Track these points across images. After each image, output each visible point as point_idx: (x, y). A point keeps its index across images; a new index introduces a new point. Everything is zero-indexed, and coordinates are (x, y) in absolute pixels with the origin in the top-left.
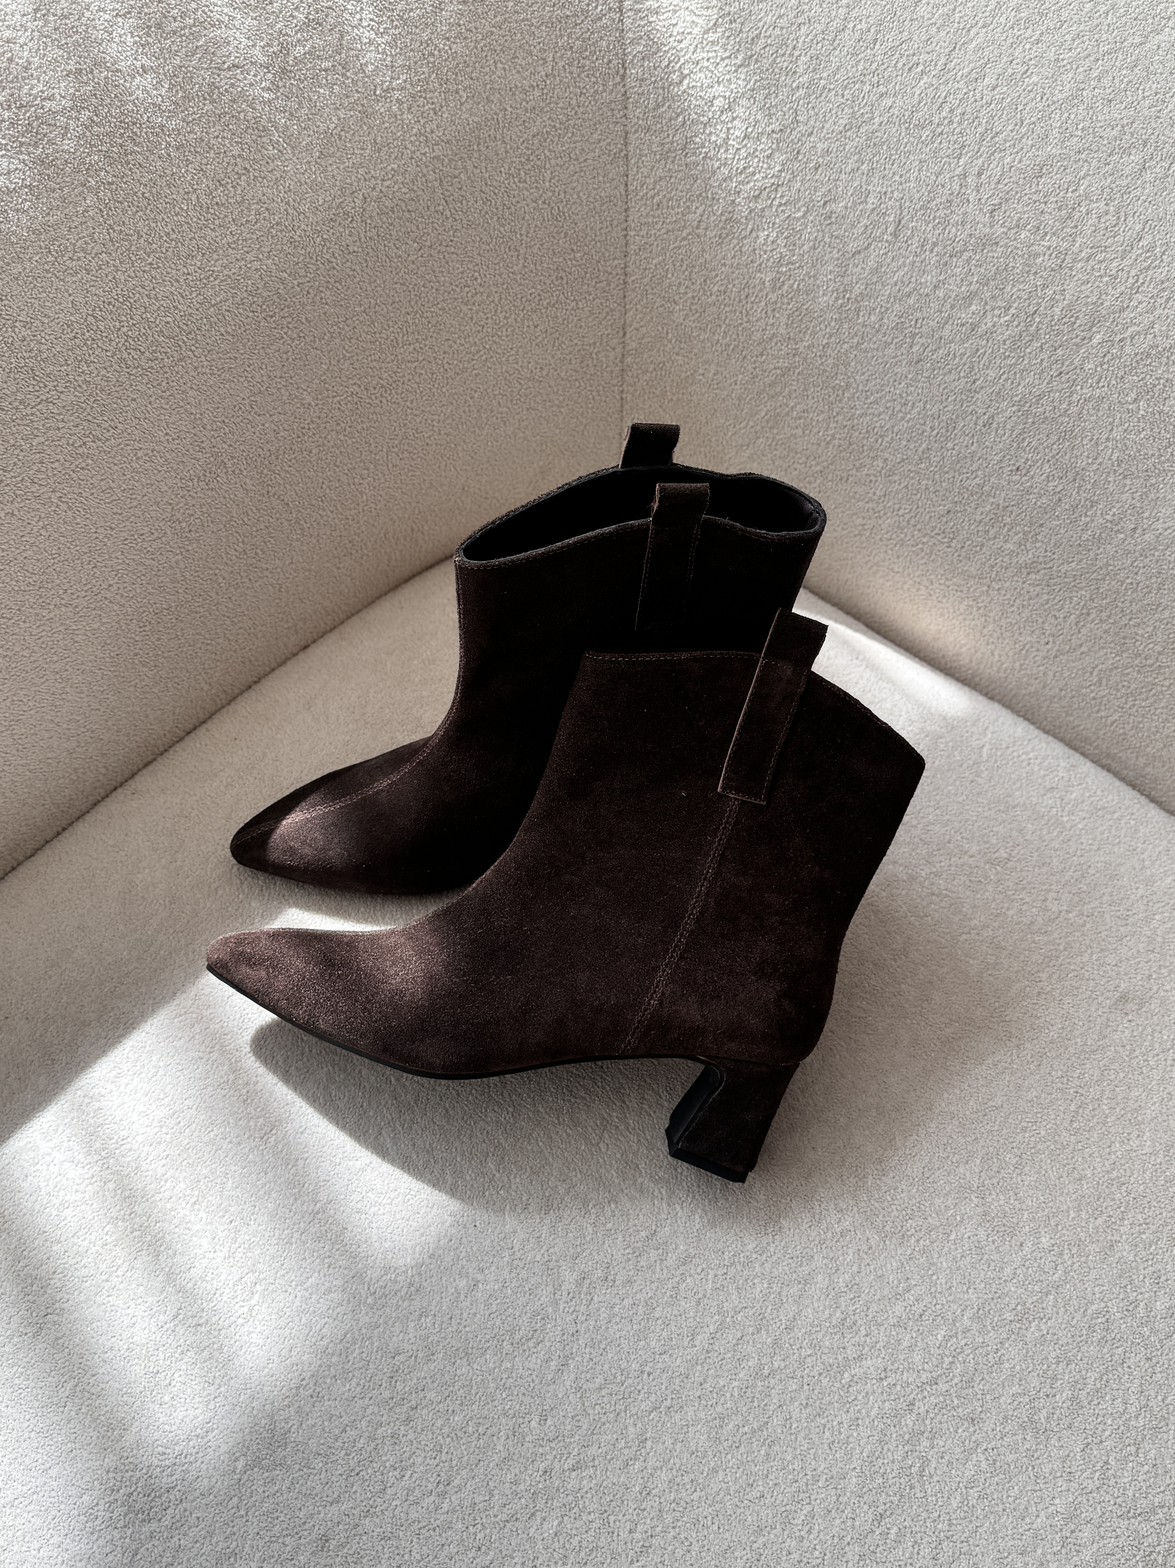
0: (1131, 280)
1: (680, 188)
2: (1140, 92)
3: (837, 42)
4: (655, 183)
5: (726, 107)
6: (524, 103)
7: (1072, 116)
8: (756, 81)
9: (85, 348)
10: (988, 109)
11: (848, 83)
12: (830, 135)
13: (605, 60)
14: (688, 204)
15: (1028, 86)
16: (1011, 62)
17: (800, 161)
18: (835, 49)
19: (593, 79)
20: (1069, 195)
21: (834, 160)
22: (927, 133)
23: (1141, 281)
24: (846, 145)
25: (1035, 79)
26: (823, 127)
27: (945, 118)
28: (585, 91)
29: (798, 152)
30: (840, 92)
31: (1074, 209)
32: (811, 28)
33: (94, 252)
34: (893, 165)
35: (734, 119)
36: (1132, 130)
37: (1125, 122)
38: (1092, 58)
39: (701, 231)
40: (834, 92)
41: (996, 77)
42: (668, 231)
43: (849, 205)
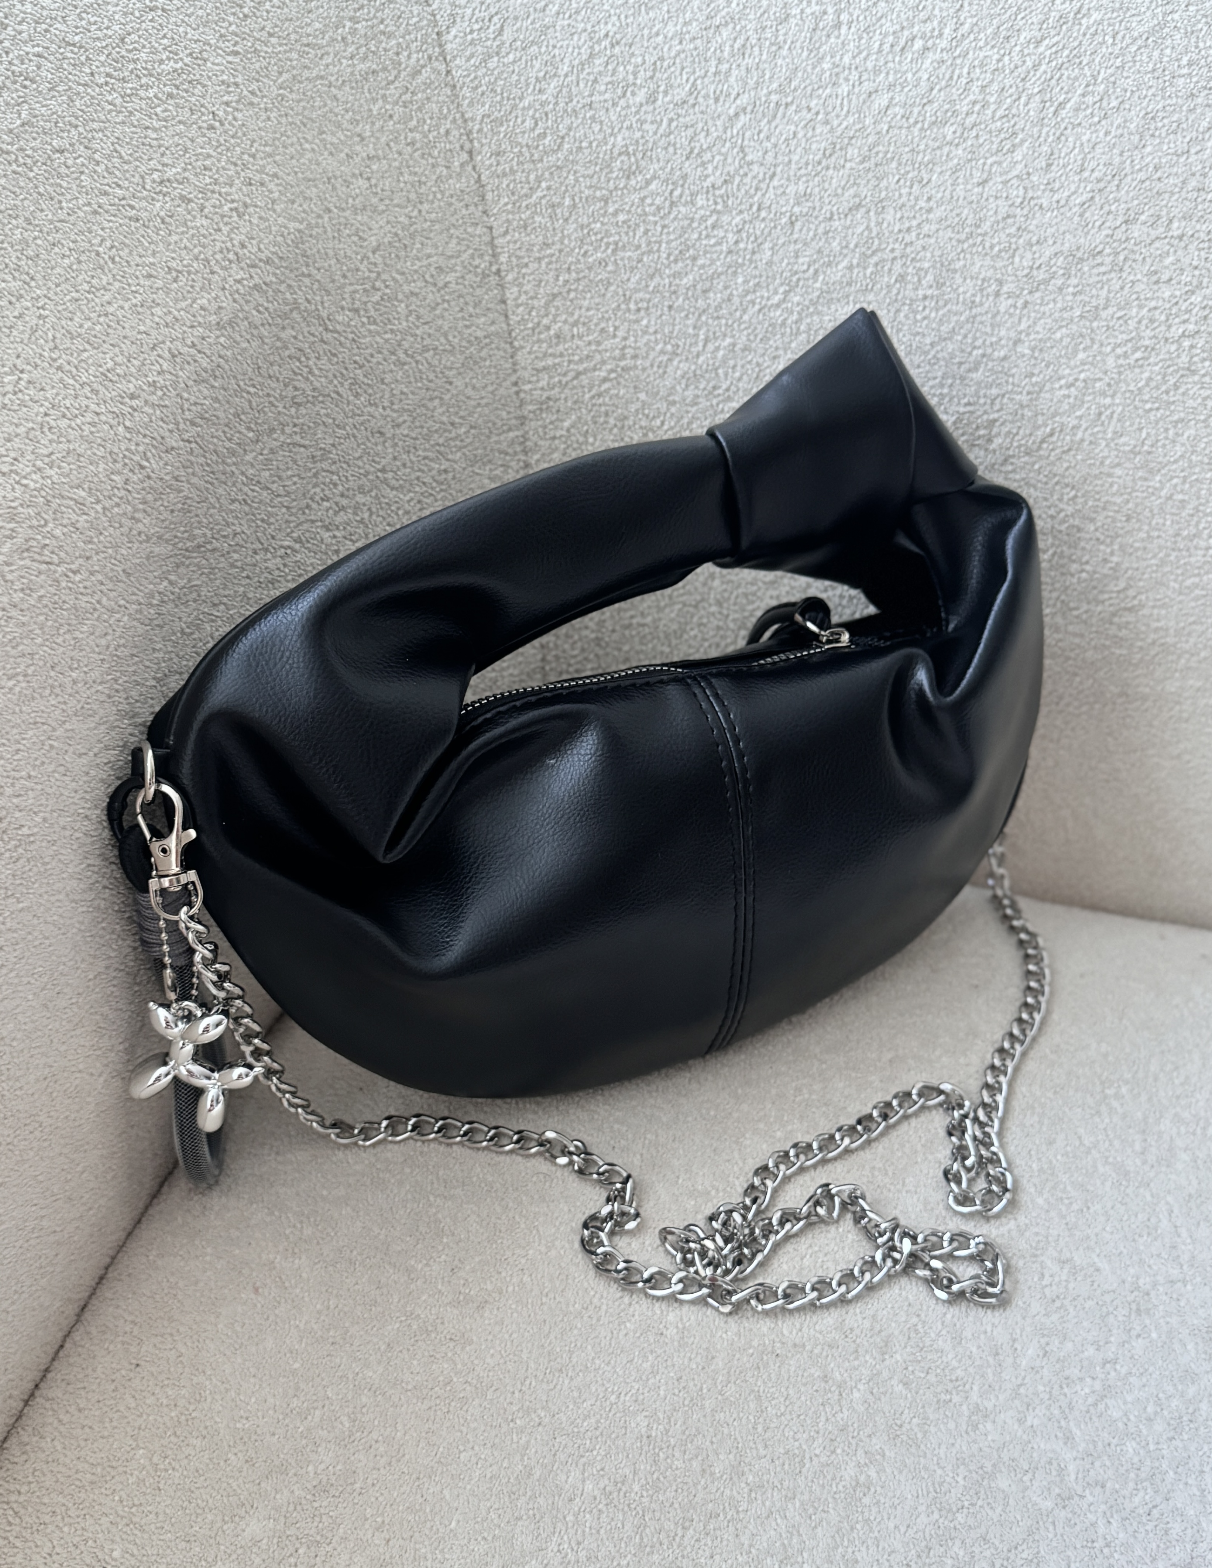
1: (586, 303)
4: (547, 305)
5: (634, 168)
6: (350, 201)
8: (671, 120)
10: (1038, 74)
11: (813, 90)
12: (803, 171)
14: (603, 325)
15: (1088, 28)
17: (764, 219)
21: (817, 204)
22: (952, 129)
26: (790, 161)
28: (423, 179)
29: (759, 209)
32: (738, 28)
34: (911, 187)
35: (648, 183)
40: (794, 107)
43: (855, 262)
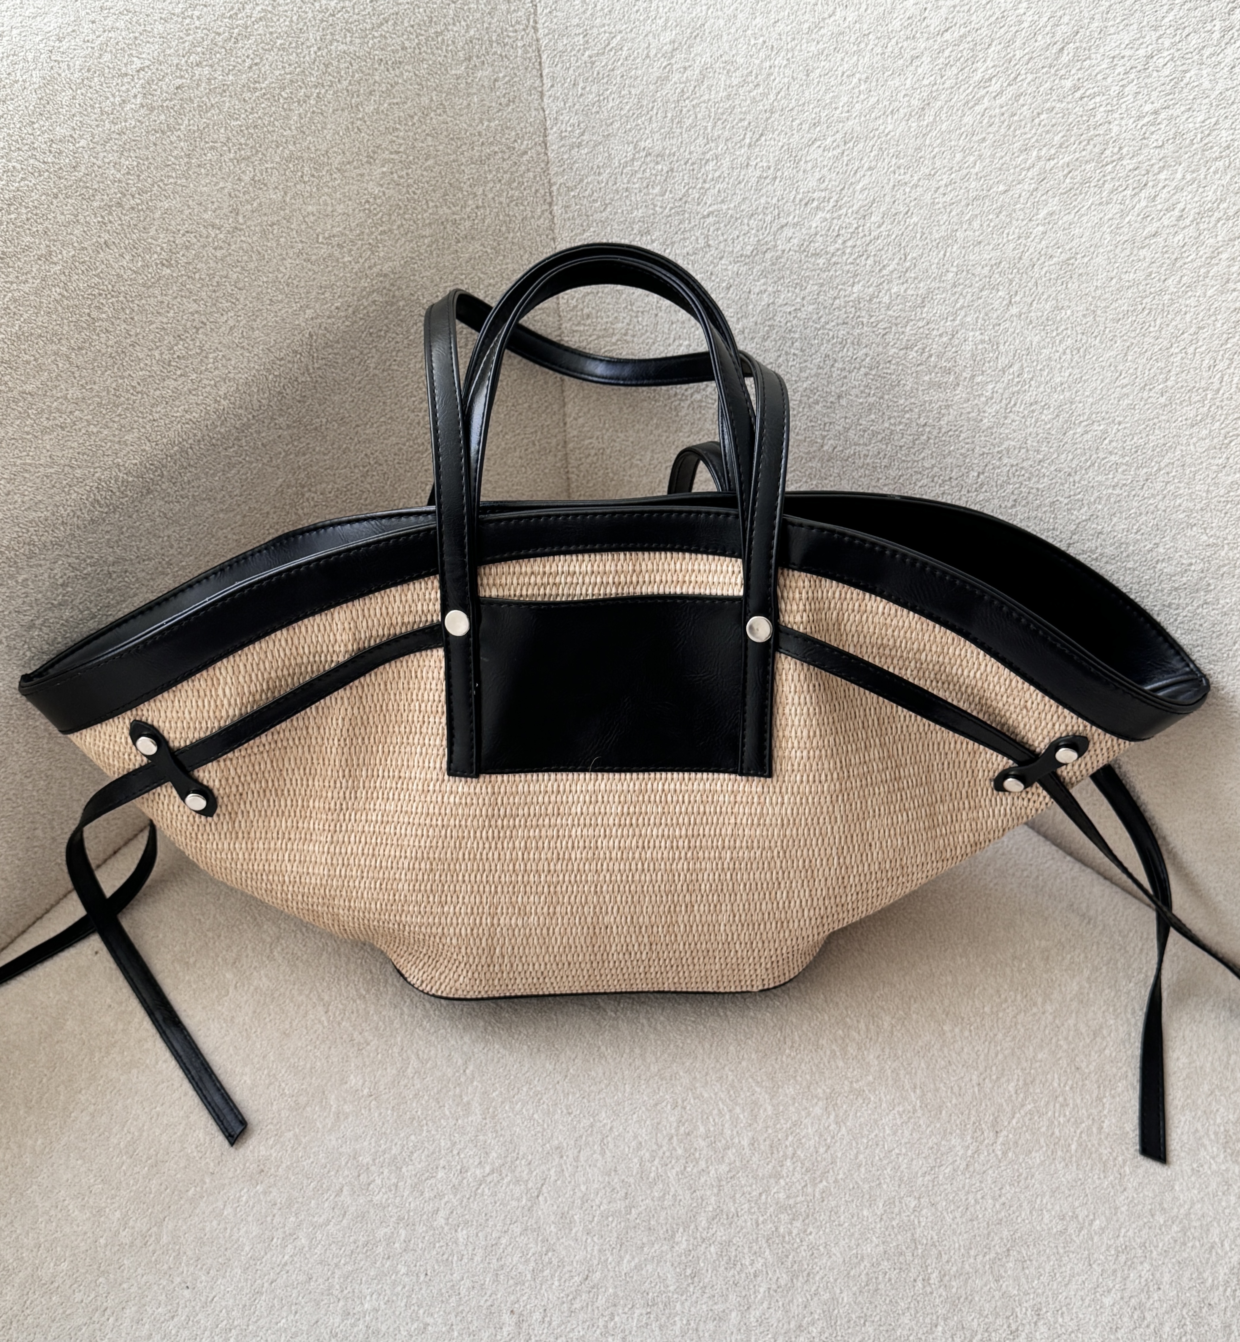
0: (1004, 401)
2: (1005, 235)
3: (741, 177)
7: (948, 254)
9: (63, 494)
13: (533, 190)
16: (894, 202)
18: (740, 183)
19: (522, 208)
20: (949, 323)
23: (1012, 403)
24: (753, 268)
25: (915, 219)
27: (838, 250)
30: (746, 221)
31: (953, 336)
33: (69, 410)
36: (999, 270)
37: (993, 262)
38: (963, 203)
39: (628, 338)
41: (881, 215)
42: (599, 337)
